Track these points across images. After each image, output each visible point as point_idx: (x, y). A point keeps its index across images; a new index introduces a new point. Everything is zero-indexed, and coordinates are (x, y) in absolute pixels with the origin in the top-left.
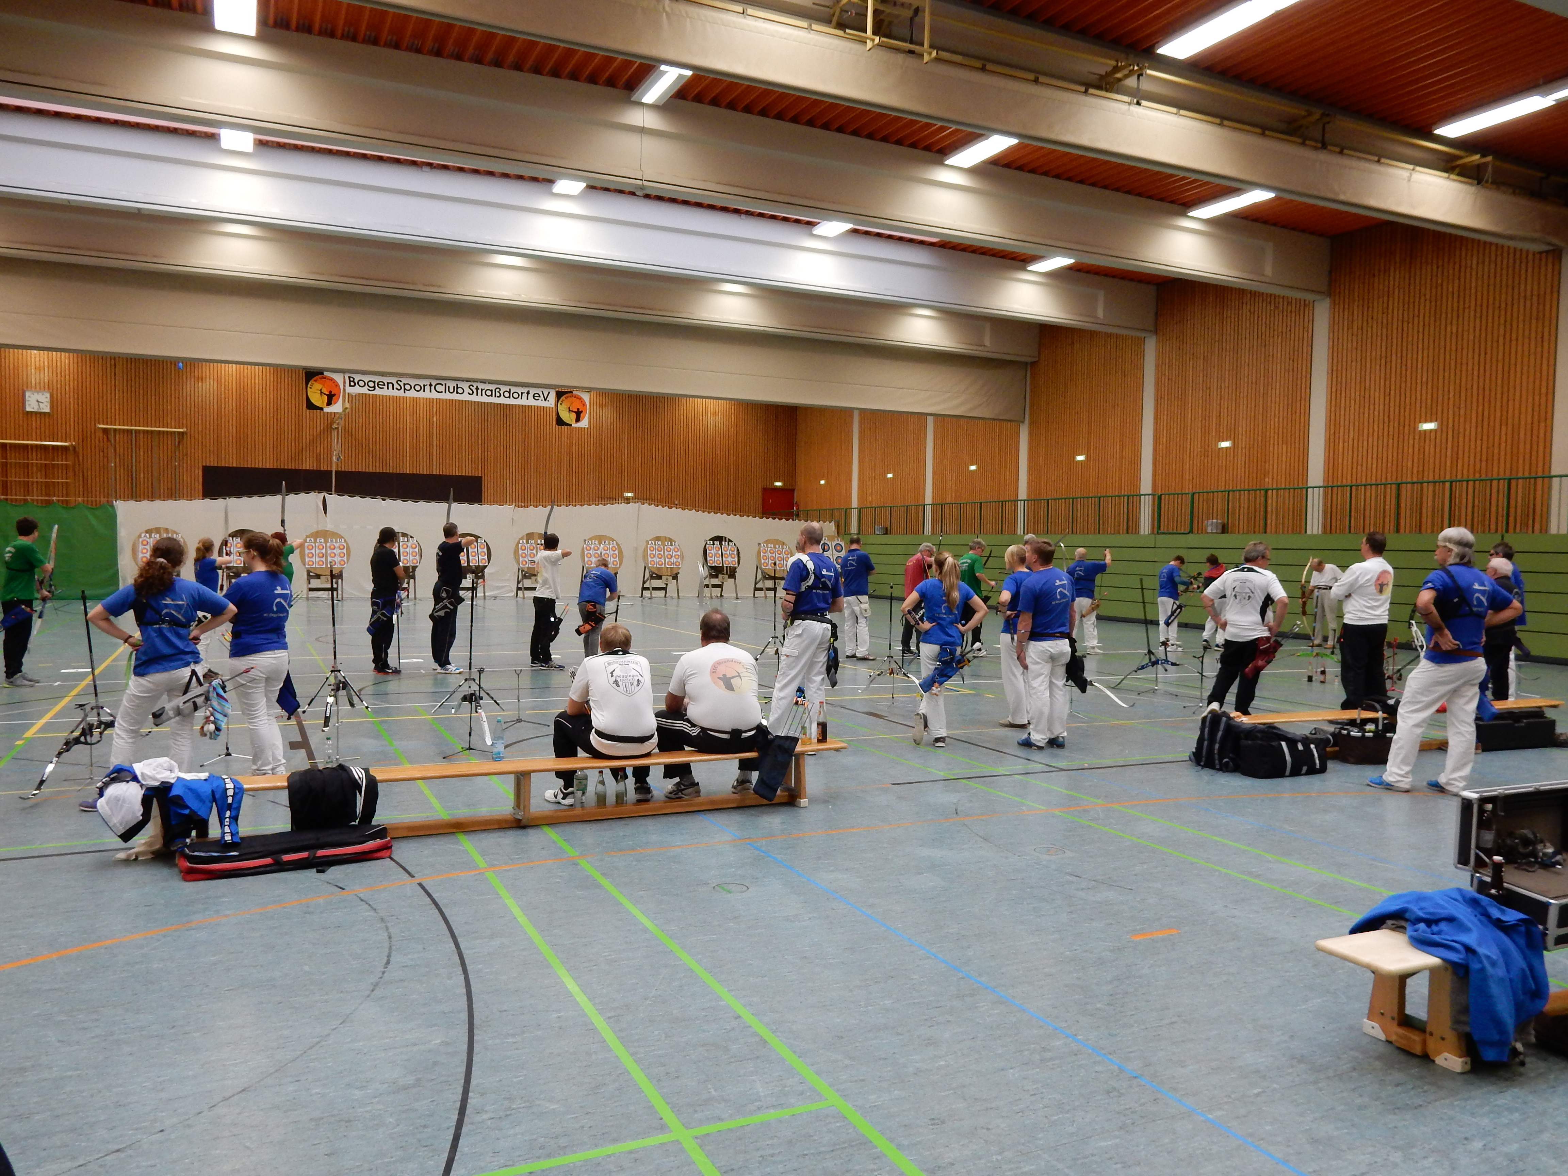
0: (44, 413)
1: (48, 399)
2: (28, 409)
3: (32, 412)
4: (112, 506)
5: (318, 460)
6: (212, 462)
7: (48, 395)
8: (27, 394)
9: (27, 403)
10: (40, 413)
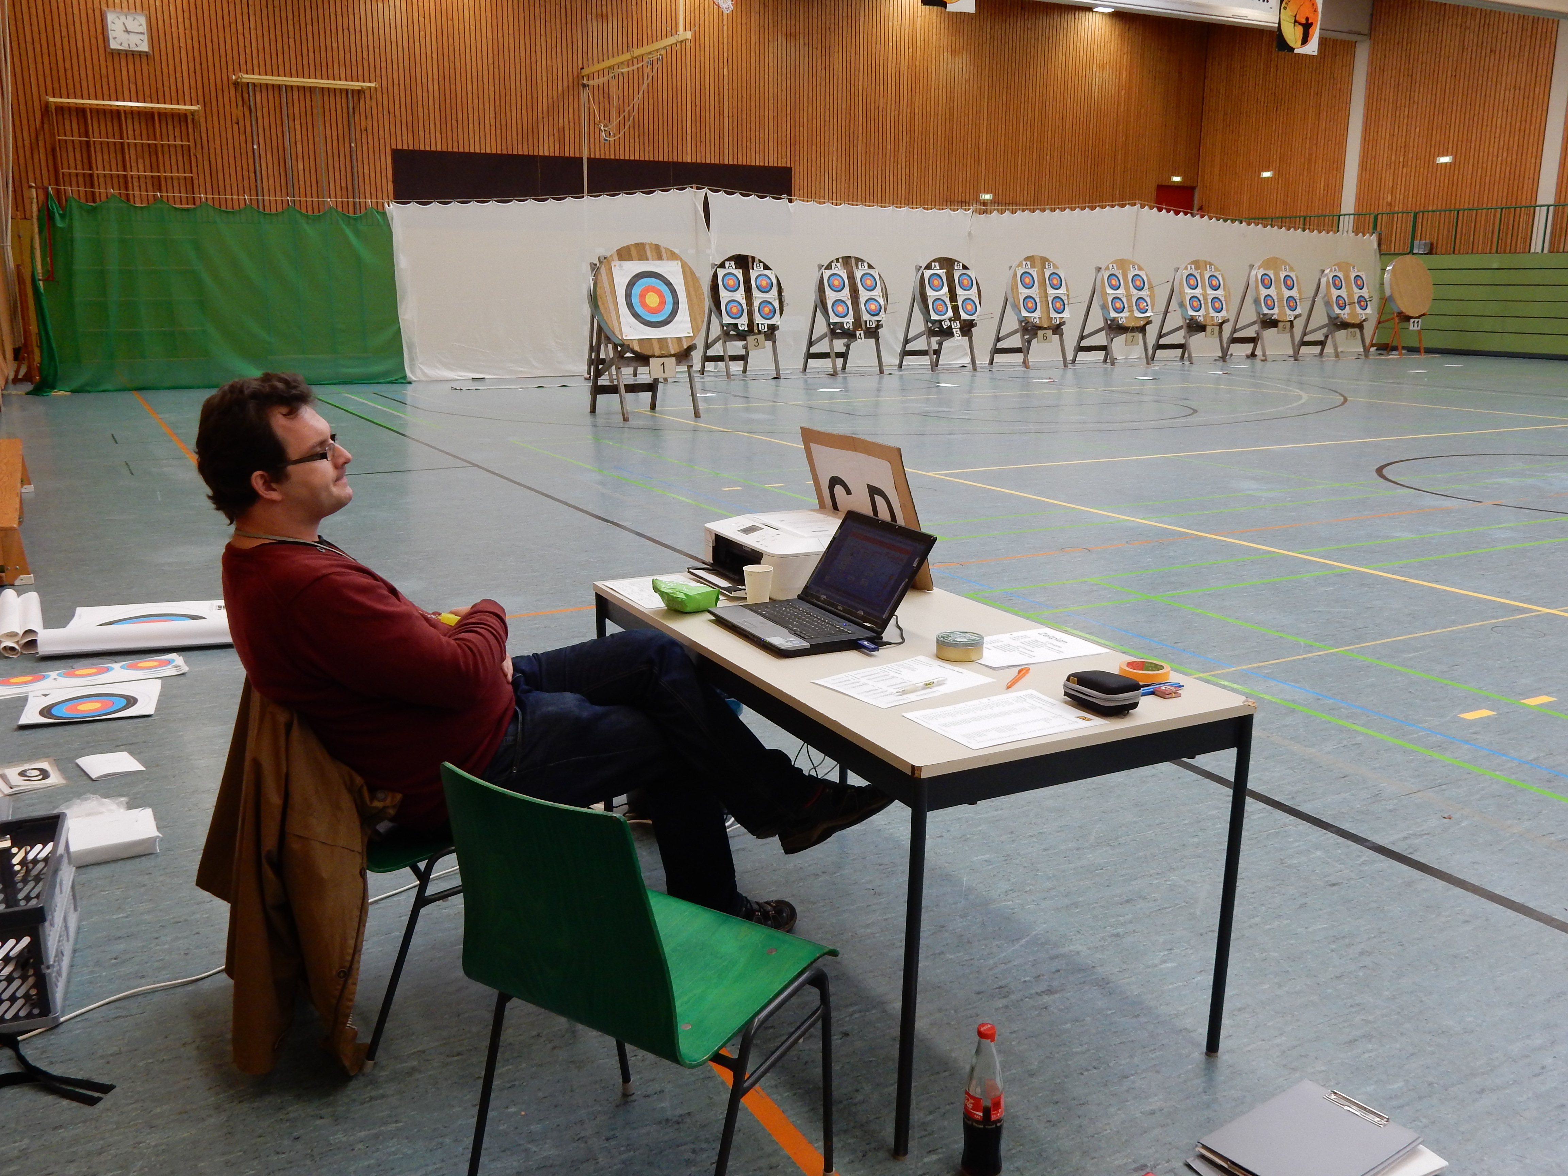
0: (140, 54)
1: (144, 28)
2: (113, 45)
3: (119, 52)
4: (384, 214)
5: (562, 142)
6: (406, 143)
7: (142, 20)
8: (110, 17)
9: (111, 35)
10: (133, 54)
